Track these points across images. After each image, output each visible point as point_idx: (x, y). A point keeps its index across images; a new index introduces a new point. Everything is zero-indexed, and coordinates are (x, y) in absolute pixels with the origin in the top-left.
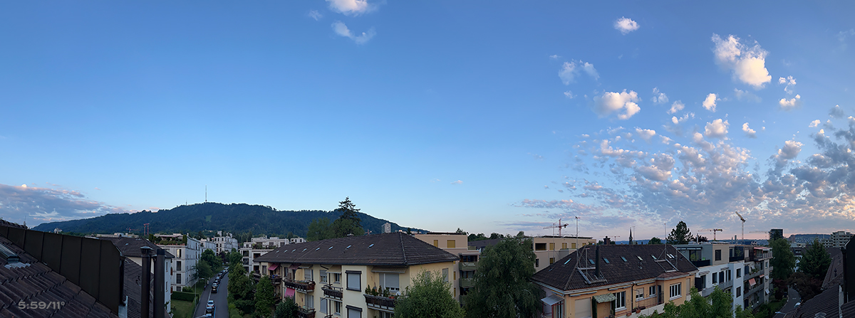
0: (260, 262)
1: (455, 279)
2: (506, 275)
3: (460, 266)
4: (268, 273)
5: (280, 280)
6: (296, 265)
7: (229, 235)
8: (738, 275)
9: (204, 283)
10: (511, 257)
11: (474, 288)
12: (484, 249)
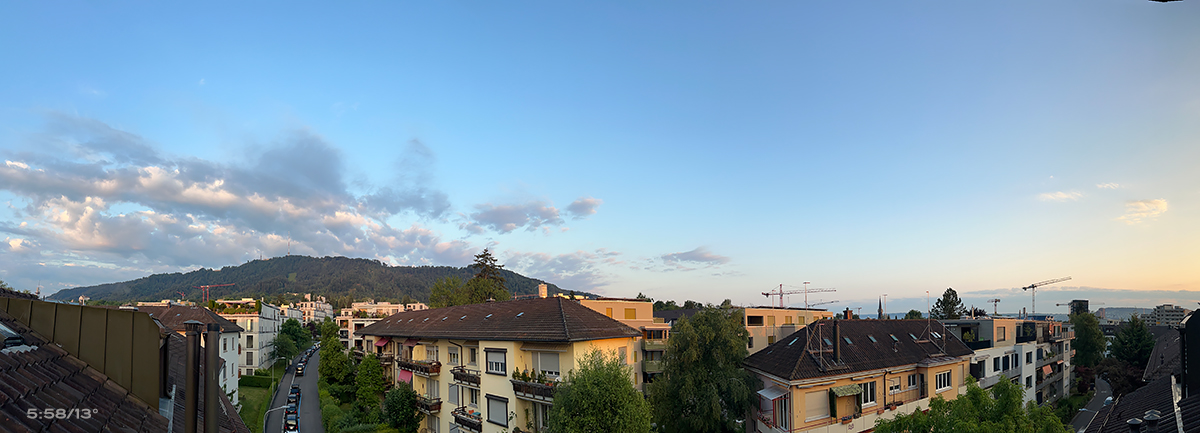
0: (363, 337)
1: (636, 361)
2: (707, 356)
3: (643, 344)
4: (375, 350)
5: (391, 359)
6: (414, 340)
7: (321, 300)
8: (1029, 360)
9: (285, 363)
10: (714, 335)
11: (662, 374)
12: (676, 322)
